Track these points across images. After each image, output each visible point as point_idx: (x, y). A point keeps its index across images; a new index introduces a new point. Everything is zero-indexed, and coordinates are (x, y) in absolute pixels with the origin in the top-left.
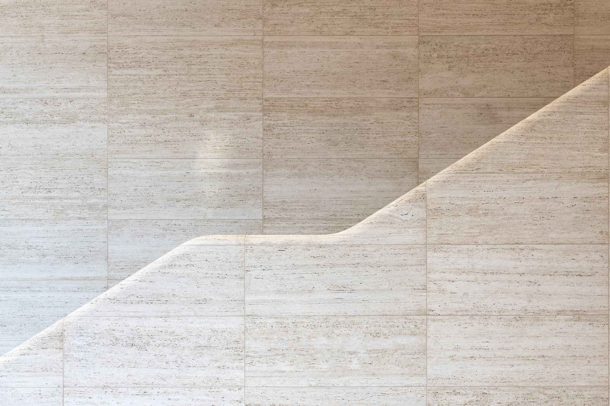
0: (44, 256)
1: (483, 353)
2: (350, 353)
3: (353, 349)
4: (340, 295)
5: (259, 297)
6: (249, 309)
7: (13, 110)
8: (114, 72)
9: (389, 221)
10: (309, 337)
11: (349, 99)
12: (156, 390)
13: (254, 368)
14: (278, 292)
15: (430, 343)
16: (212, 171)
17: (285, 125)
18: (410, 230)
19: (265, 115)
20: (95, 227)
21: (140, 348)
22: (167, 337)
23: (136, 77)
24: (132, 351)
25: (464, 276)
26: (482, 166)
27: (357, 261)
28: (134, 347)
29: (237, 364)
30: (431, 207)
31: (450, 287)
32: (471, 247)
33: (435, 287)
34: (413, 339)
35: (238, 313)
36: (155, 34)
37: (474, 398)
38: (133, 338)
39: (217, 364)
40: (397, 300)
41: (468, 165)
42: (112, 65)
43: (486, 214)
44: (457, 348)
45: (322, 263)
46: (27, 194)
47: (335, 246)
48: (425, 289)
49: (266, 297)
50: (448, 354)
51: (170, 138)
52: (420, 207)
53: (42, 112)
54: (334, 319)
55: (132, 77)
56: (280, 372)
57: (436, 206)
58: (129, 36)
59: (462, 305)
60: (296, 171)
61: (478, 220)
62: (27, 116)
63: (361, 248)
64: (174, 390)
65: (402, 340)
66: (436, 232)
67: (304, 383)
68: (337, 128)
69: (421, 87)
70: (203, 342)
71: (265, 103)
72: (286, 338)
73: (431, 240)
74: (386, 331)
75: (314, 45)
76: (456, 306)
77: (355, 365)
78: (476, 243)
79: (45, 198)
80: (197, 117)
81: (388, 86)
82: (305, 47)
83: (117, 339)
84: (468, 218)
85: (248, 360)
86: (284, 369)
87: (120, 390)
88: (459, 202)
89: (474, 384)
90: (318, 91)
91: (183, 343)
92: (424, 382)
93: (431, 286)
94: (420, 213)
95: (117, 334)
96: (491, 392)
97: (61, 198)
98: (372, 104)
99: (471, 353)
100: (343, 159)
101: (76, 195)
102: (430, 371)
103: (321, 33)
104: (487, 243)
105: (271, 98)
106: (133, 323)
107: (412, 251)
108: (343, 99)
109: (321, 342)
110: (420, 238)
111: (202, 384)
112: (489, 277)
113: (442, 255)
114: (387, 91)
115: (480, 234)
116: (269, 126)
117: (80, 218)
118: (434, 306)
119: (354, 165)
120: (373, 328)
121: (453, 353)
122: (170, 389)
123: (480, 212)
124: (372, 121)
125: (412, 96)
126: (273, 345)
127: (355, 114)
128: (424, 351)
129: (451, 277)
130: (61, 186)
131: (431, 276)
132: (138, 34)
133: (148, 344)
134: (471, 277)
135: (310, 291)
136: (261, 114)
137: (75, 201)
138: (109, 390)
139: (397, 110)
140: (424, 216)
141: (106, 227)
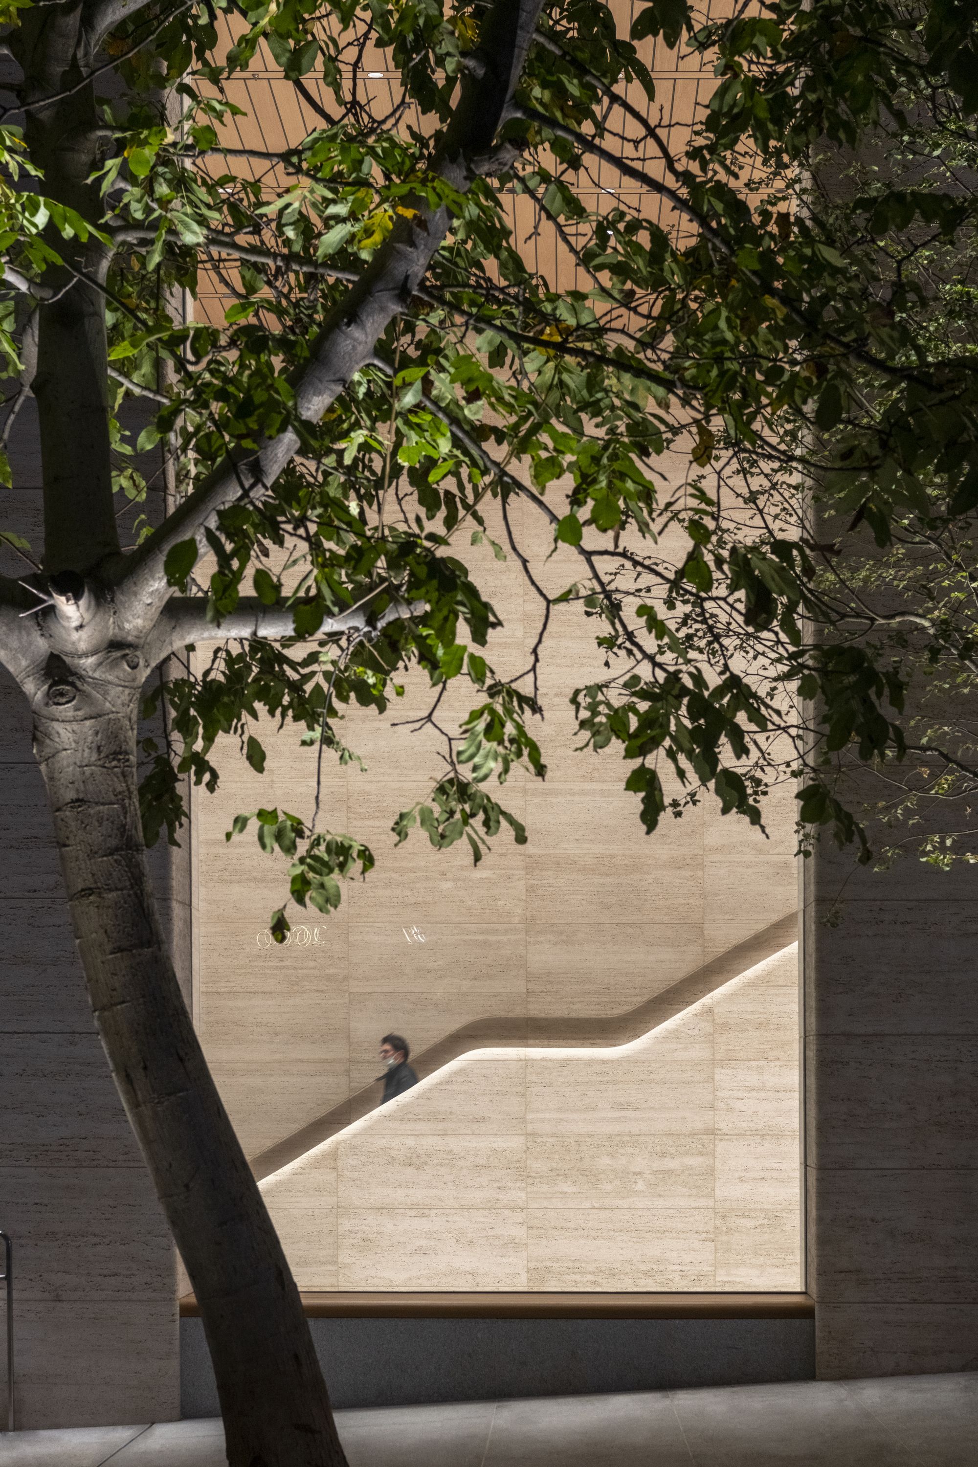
0: (277, 1034)
1: (775, 1174)
2: (635, 1174)
3: (638, 1170)
4: (622, 1114)
5: (540, 1116)
6: (530, 1128)
7: (238, 867)
8: (355, 823)
9: (674, 1035)
10: (593, 1157)
11: (624, 855)
12: (434, 1211)
13: (535, 1189)
14: (560, 1110)
15: (718, 1165)
16: (467, 937)
17: (549, 885)
18: (697, 1046)
19: (527, 874)
20: (334, 1001)
21: (418, 1168)
22: (445, 1156)
23: (380, 830)
24: (409, 1171)
25: (754, 1094)
26: (773, 978)
27: (642, 1077)
28: (411, 1168)
29: (518, 1184)
30: (719, 1021)
31: (739, 1105)
32: (761, 1063)
33: (723, 1106)
34: (700, 1159)
35: (520, 1132)
36: (403, 779)
37: (766, 1222)
38: (410, 1158)
39: (496, 1185)
40: (684, 1118)
41: (758, 977)
42: (352, 815)
43: (778, 1029)
44: (747, 1169)
45: (605, 1079)
46: (256, 964)
47: (618, 1062)
48: (712, 1107)
49: (547, 1116)
50: (737, 1175)
51: (420, 899)
52: (707, 1021)
53: (272, 869)
54: (618, 1138)
55: (376, 830)
56: (562, 1193)
57: (723, 1020)
58: (371, 782)
59: (750, 1124)
60: (564, 938)
61: (769, 1035)
62: (255, 874)
63: (646, 1064)
64: (452, 1211)
65: (690, 1161)
66: (723, 1048)
67: (587, 1204)
68: (610, 889)
69: (706, 842)
70: (482, 1162)
71: (528, 860)
72: (567, 1158)
73: (718, 1056)
74: (672, 1150)
75: (583, 793)
76: (745, 1125)
77: (640, 1186)
78: (767, 1060)
79: (277, 968)
80: (449, 875)
81: (668, 841)
82: (573, 795)
83: (393, 1158)
84: (758, 1033)
85: (530, 1180)
86: (566, 1190)
87: (397, 1211)
88: (748, 1017)
89: (766, 1206)
90: (588, 846)
91: (461, 1163)
92: (711, 1204)
93: (719, 1104)
94: (707, 1027)
95: (394, 1153)
96: (785, 1215)
97: (295, 968)
98: (650, 862)
99: (762, 1174)
100: (617, 924)
101: (312, 964)
102: (717, 1192)
103: (592, 780)
104: (779, 1060)
105: (535, 854)
106: (410, 1142)
107: (699, 1068)
108: (617, 855)
109: (605, 1162)
110: (706, 1054)
111: (481, 1206)
112: (782, 1095)
113: (730, 1071)
114: (666, 847)
115: (772, 1049)
116: (532, 886)
117: (317, 991)
118: (722, 1126)
119: (630, 931)
120: (658, 1148)
121: (742, 1174)
122: (448, 1211)
123: (772, 1027)
124: (650, 881)
125: (696, 852)
126: (554, 1165)
127: (631, 873)
128: (711, 1172)
129: (740, 1094)
130: (294, 954)
131: (718, 1094)
132: (381, 779)
133: (426, 1163)
134: (762, 1095)
135: (593, 1110)
136: (523, 872)
137: (311, 971)
138: (385, 1211)
139: (679, 868)
140: (711, 1031)
141: (347, 1001)
